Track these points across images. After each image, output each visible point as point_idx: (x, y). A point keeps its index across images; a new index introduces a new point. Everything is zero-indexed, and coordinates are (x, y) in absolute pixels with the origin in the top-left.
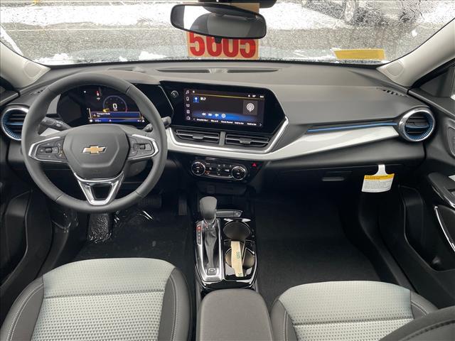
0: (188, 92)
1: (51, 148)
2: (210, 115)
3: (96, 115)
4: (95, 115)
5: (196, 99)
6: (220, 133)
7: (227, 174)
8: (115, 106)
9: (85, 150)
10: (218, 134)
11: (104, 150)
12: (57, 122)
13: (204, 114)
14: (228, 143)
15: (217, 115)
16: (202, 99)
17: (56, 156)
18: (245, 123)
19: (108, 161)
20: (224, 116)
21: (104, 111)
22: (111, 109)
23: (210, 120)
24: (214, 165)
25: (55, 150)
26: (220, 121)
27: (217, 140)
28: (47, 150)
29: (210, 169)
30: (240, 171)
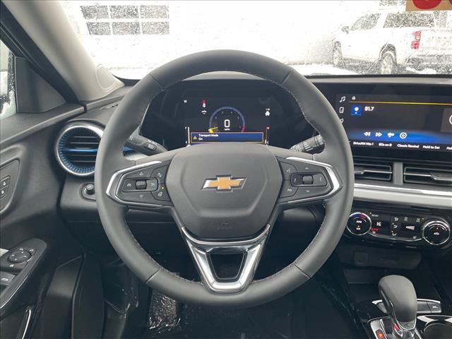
0: (343, 99)
1: (145, 180)
2: (378, 134)
3: (198, 137)
4: (195, 138)
5: (357, 109)
6: (392, 165)
7: (410, 234)
8: (227, 124)
9: (208, 183)
10: (390, 166)
11: (242, 182)
12: (150, 141)
13: (367, 134)
14: (409, 181)
15: (390, 135)
16: (367, 109)
17: (153, 194)
18: (443, 146)
19: (246, 205)
20: (403, 135)
21: (211, 131)
22: (221, 128)
23: (377, 143)
24: (386, 218)
25: (152, 184)
26: (395, 144)
27: (387, 176)
28: (139, 183)
29: (379, 224)
30: (440, 230)
